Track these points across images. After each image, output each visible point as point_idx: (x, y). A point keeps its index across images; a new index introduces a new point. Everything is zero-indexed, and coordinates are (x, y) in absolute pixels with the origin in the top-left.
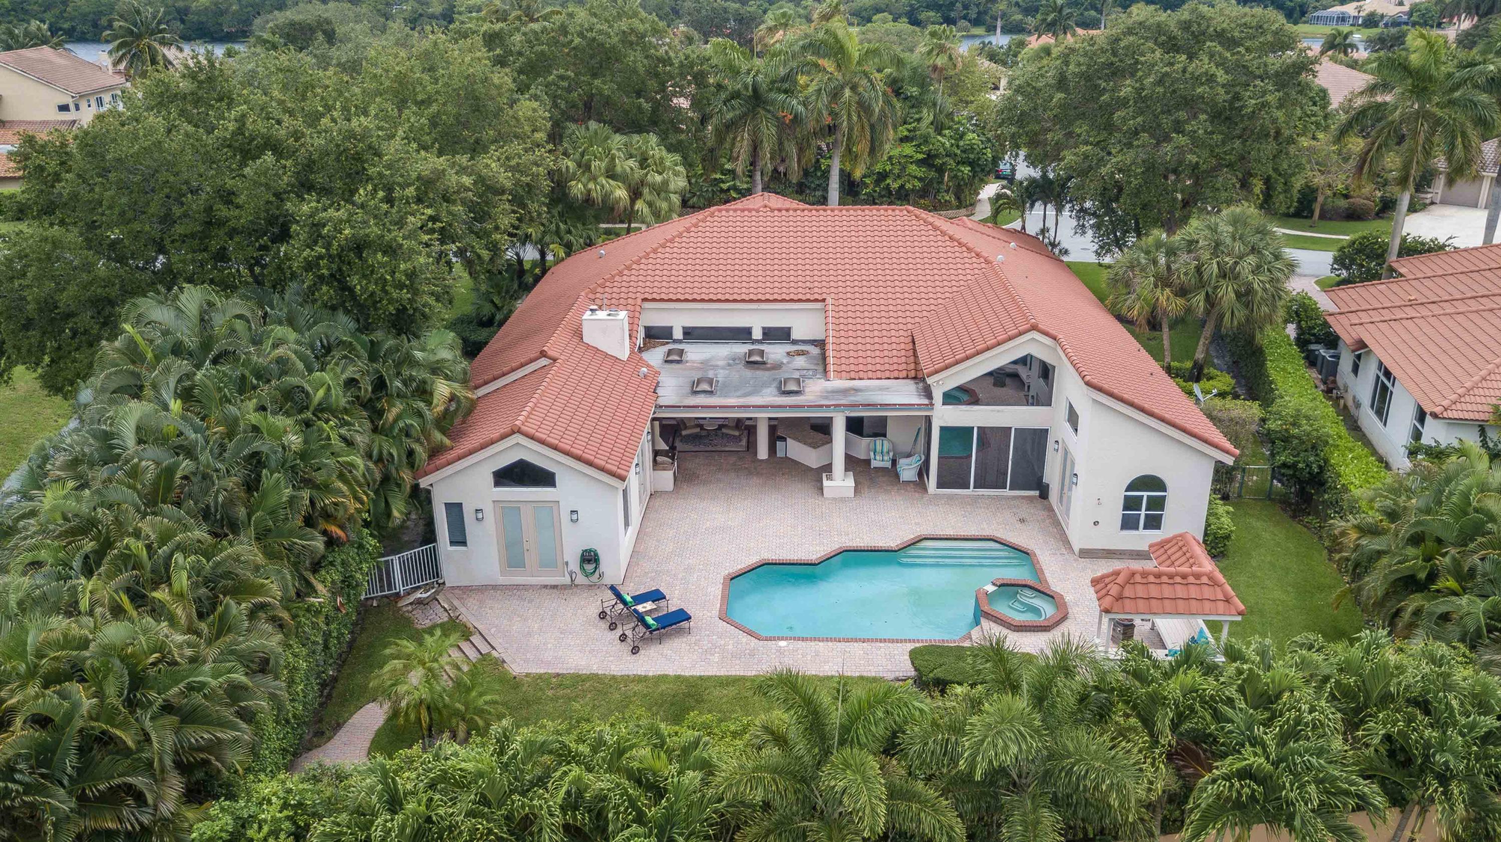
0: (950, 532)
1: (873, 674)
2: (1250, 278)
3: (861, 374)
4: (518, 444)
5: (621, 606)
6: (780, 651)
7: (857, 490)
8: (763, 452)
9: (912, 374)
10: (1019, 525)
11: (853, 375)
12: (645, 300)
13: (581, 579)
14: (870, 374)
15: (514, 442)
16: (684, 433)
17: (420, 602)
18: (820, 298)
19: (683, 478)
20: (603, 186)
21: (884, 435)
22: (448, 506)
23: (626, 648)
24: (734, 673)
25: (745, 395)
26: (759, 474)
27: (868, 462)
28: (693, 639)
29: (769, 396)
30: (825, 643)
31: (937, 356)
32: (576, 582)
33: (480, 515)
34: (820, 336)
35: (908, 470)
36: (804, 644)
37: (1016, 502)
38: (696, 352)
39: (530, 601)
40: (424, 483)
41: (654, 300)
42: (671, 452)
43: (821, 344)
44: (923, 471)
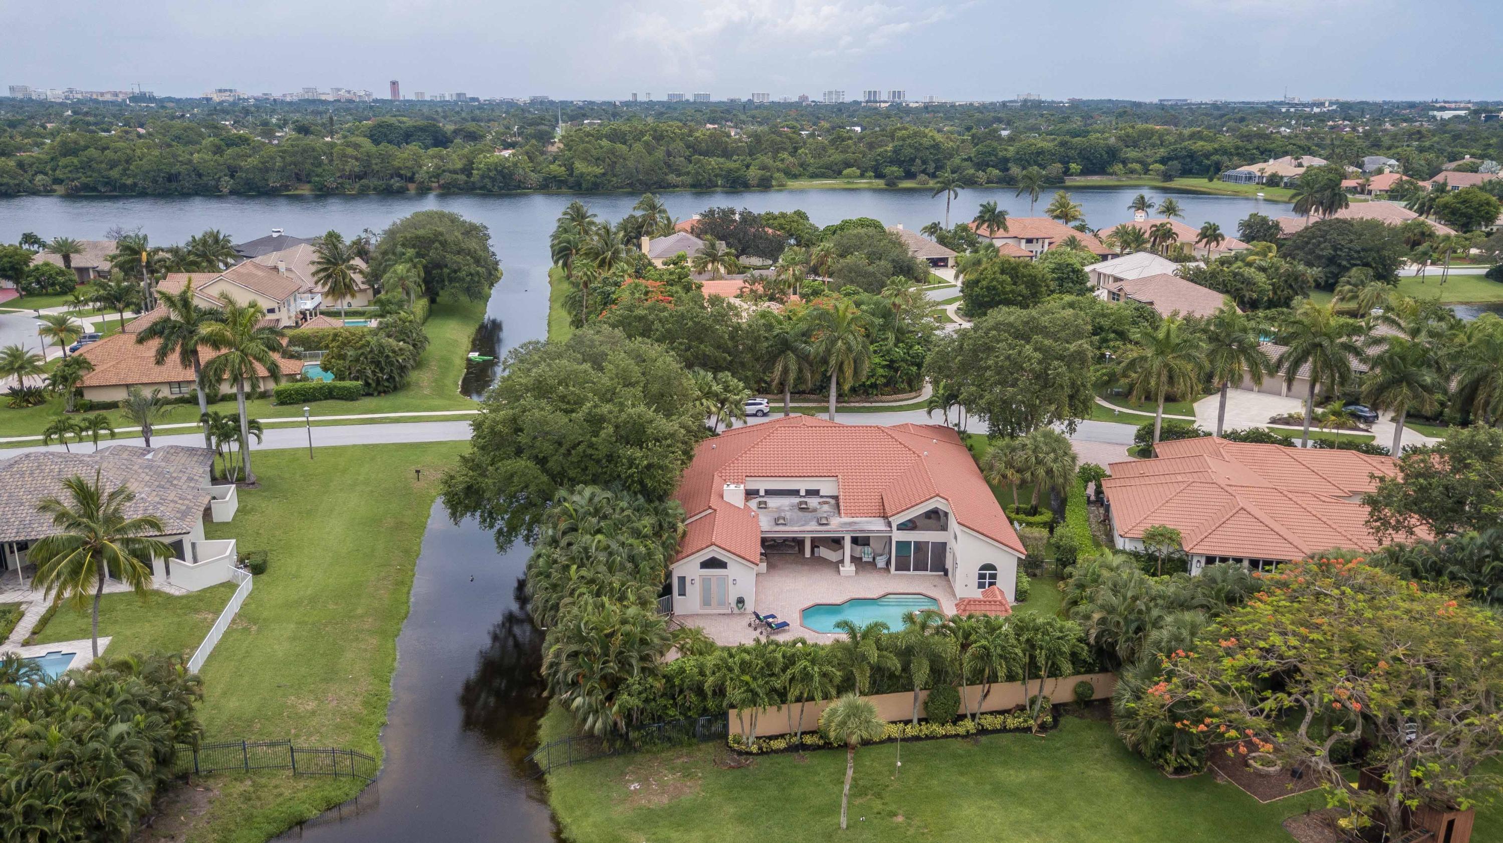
0: (902, 591)
3: (857, 514)
4: (713, 550)
5: (759, 621)
7: (856, 572)
8: (808, 554)
9: (882, 515)
10: (933, 588)
11: (853, 514)
12: (746, 477)
13: (736, 611)
14: (862, 515)
16: (766, 544)
18: (836, 475)
19: (771, 566)
21: (869, 545)
22: (679, 578)
25: (799, 525)
26: (807, 565)
27: (861, 559)
28: (792, 631)
29: (813, 526)
31: (893, 507)
32: (734, 612)
33: (693, 582)
34: (835, 493)
35: (881, 562)
37: (932, 577)
38: (774, 502)
40: (670, 568)
41: (750, 477)
42: (767, 554)
43: (836, 498)
44: (888, 563)
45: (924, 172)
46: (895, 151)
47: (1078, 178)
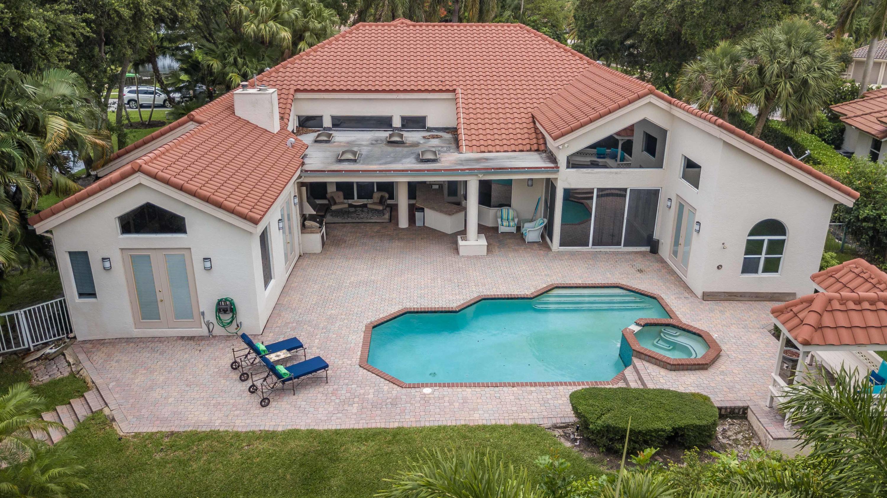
0: (578, 282)
1: (528, 422)
2: (805, 75)
3: (490, 148)
4: (140, 184)
5: (253, 355)
6: (425, 399)
7: (489, 249)
8: (403, 222)
9: (535, 147)
10: (639, 275)
11: (482, 148)
12: (297, 90)
13: (218, 330)
14: (498, 148)
15: (136, 182)
16: (334, 208)
17: (47, 358)
18: (451, 89)
19: (331, 242)
20: (271, 28)
21: (509, 205)
22: (72, 254)
23: (256, 399)
24: (374, 426)
25: (386, 163)
26: (400, 239)
27: (496, 229)
28: (331, 389)
29: (409, 164)
30: (473, 389)
32: (214, 333)
33: (107, 264)
34: (452, 124)
35: (533, 232)
36: (450, 390)
37: (632, 257)
38: (343, 137)
39: (162, 354)
40: (40, 228)
41: (305, 91)
42: (318, 218)
43: (454, 131)
44: (548, 230)
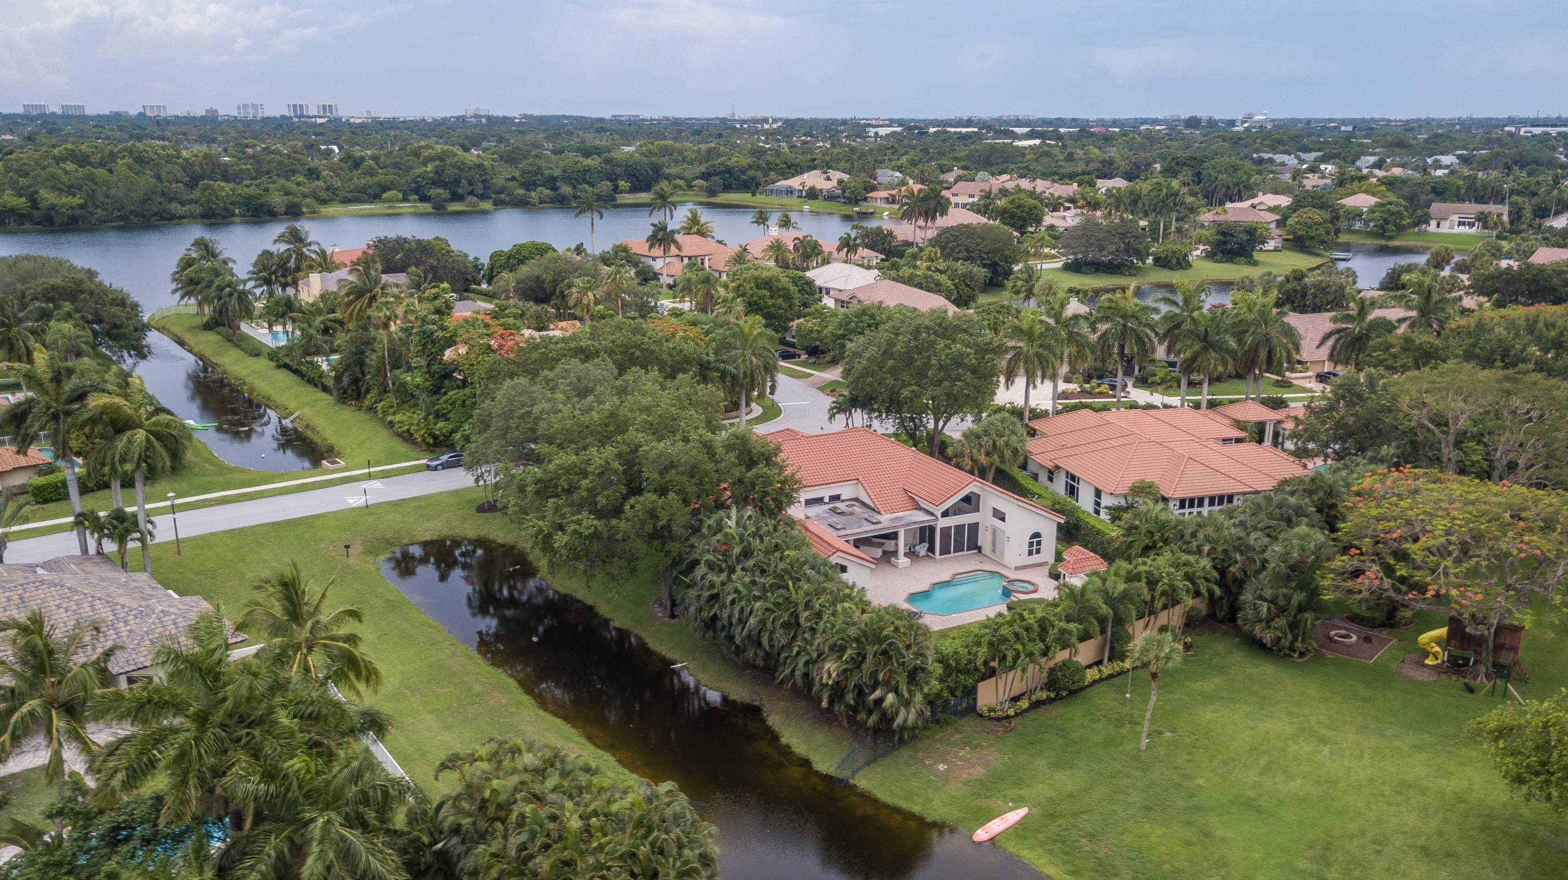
0: (962, 571)
3: (895, 510)
9: (915, 507)
11: (891, 511)
14: (898, 510)
18: (856, 478)
25: (859, 527)
29: (869, 526)
34: (853, 496)
37: (973, 556)
43: (858, 500)
45: (472, 193)
46: (436, 172)
47: (627, 196)
